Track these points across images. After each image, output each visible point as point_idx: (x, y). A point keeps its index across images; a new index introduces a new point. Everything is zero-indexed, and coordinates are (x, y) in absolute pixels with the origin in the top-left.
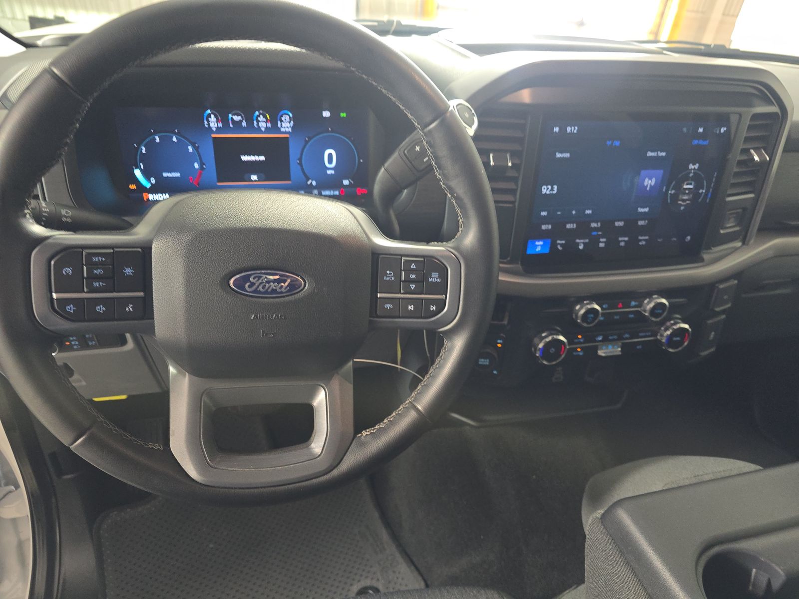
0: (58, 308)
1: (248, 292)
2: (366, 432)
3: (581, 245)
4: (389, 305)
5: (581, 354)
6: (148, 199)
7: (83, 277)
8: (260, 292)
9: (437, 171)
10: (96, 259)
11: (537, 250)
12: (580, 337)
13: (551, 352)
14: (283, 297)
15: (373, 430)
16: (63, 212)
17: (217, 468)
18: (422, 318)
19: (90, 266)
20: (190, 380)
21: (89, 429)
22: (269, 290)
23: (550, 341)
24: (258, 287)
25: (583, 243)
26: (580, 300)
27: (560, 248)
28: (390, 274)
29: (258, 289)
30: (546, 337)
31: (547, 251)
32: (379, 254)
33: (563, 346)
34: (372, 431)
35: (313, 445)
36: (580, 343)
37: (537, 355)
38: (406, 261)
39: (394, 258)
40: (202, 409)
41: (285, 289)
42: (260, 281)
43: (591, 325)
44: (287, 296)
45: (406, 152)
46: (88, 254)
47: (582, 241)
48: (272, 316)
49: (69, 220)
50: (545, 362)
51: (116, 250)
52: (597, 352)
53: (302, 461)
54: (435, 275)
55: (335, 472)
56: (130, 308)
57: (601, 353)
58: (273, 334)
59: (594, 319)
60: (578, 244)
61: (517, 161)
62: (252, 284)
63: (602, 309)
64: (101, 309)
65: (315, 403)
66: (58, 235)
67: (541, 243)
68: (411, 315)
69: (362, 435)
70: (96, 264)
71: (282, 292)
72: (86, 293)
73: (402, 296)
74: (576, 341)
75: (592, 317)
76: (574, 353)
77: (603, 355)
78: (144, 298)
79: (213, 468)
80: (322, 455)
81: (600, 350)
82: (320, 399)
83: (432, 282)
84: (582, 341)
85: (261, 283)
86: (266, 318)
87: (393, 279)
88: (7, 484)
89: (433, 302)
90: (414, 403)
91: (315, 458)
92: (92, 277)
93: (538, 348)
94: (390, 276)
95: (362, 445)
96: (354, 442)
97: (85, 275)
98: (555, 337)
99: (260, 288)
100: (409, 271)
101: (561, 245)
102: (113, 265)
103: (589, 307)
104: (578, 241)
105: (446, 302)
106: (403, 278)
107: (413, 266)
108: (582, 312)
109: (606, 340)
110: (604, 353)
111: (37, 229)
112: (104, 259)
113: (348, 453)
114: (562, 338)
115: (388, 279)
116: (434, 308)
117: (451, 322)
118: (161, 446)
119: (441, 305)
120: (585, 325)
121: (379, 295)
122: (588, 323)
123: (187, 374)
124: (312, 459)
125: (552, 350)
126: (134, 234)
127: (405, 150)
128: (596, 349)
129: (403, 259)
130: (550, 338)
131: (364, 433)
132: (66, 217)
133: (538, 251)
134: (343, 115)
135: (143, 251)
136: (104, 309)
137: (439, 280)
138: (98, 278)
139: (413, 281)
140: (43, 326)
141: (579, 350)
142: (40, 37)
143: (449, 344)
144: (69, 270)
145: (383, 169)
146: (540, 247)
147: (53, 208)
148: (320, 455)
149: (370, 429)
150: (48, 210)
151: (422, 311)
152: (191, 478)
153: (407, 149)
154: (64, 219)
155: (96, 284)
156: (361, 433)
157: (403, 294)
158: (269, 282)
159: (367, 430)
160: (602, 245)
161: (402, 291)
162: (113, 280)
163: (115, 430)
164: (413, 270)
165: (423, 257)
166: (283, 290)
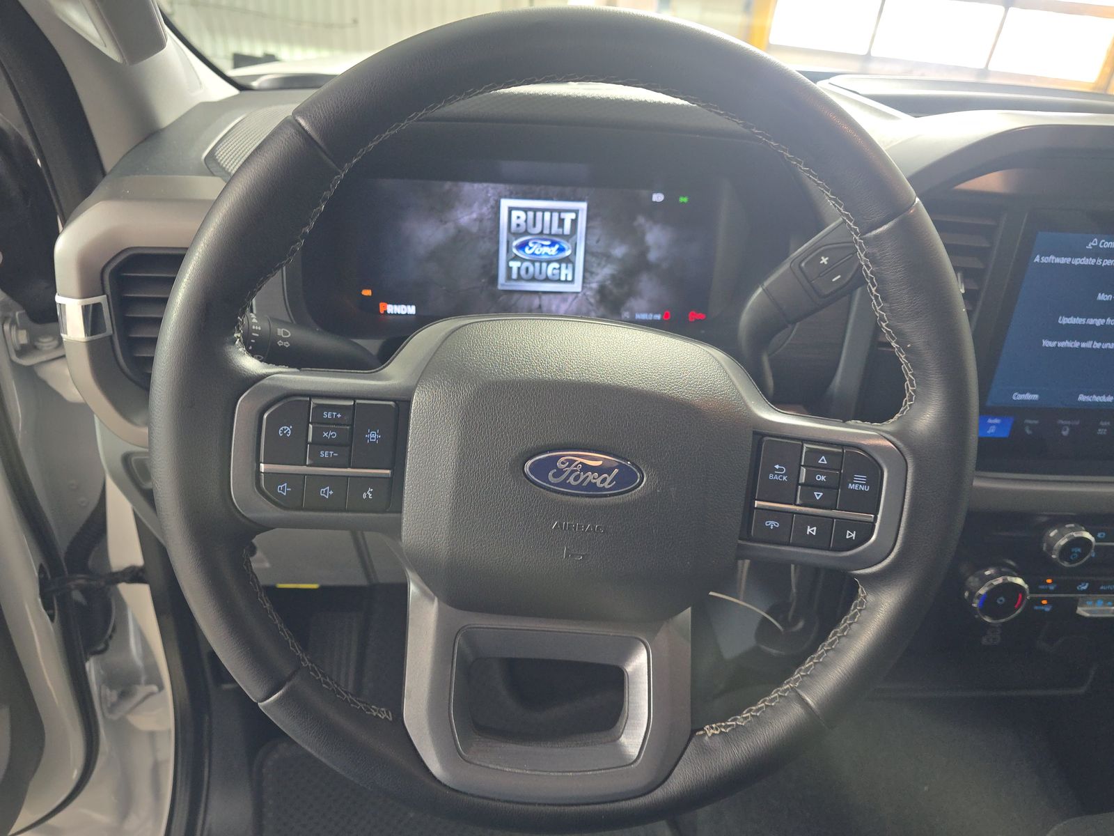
0: (265, 487)
1: (550, 483)
2: (712, 728)
3: (1065, 430)
4: (773, 523)
5: (1047, 609)
6: (386, 312)
7: (307, 443)
8: (570, 486)
9: (879, 304)
10: (327, 415)
11: (989, 432)
12: (1049, 581)
13: (999, 602)
14: (605, 496)
15: (724, 727)
16: (280, 332)
17: (473, 763)
18: (828, 549)
19: (317, 426)
20: (440, 610)
21: (289, 679)
22: (585, 484)
23: (999, 586)
24: (568, 477)
25: (1071, 426)
26: (1059, 521)
27: (1028, 431)
28: (781, 470)
29: (568, 482)
30: (991, 577)
31: (1004, 434)
32: (764, 435)
33: (1020, 595)
34: (723, 730)
35: (623, 739)
36: (1048, 591)
37: (975, 605)
38: (810, 451)
39: (789, 442)
40: (455, 660)
41: (609, 484)
42: (572, 468)
43: (1073, 565)
44: (611, 495)
45: (803, 265)
46: (318, 406)
47: (1069, 423)
48: (585, 527)
49: (287, 344)
50: (987, 619)
51: (358, 401)
52: (1076, 609)
53: (606, 766)
54: (859, 478)
55: (659, 794)
56: (368, 494)
57: (1081, 611)
58: (583, 556)
59: (1081, 556)
60: (1061, 427)
61: (974, 287)
62: (560, 472)
63: (1097, 540)
64: (326, 492)
65: (629, 669)
66: (277, 373)
67: (997, 421)
68: (810, 543)
69: (706, 734)
70: (327, 422)
71: (603, 489)
72: (308, 466)
73: (798, 508)
74: (1042, 587)
75: (1078, 553)
76: (1036, 608)
77: (1087, 615)
78: (390, 480)
79: (466, 761)
80: (639, 761)
81: (1081, 606)
82: (639, 664)
83: (853, 490)
84: (1052, 588)
85: (573, 472)
86: (575, 529)
87: (784, 478)
88: (149, 682)
89: (853, 525)
90: (799, 691)
91: (627, 765)
92: (320, 443)
93: (977, 594)
94: (779, 473)
95: (705, 751)
96: (691, 744)
97: (310, 439)
98: (1010, 579)
99: (571, 480)
100: (813, 467)
101: (1032, 427)
102: (352, 425)
103: (1075, 535)
104: (1062, 422)
105: (874, 526)
106: (803, 479)
107: (823, 460)
108: (1063, 542)
109: (1094, 590)
110: (1086, 611)
111: (250, 364)
112: (339, 416)
113: (681, 763)
114: (1019, 581)
115: (776, 477)
116: (853, 535)
117: (880, 562)
118: (390, 714)
119: (866, 530)
120: (1066, 564)
121: (757, 503)
122: (1071, 562)
123: (436, 599)
124: (623, 766)
125: (1001, 600)
126: (387, 379)
127: (801, 262)
128: (1074, 604)
129: (806, 446)
130: (1000, 580)
131: (710, 731)
132: (284, 340)
133: (991, 433)
134: (684, 200)
135: (397, 405)
136: (331, 492)
137: (866, 488)
138: (328, 444)
139: (819, 486)
140: (240, 512)
141: (1044, 602)
142: (255, 77)
143: (870, 598)
144: (287, 430)
145: (760, 290)
146: (994, 427)
147: (266, 325)
148: (635, 761)
149: (719, 724)
150: (260, 329)
151: (832, 536)
152: (431, 773)
153: (806, 261)
154: (280, 343)
155: (324, 454)
156: (702, 729)
157: (798, 505)
158: (586, 468)
159: (714, 726)
160: (1101, 431)
161: (798, 502)
162: (350, 450)
163: (326, 683)
164: (822, 467)
165: (841, 445)
166: (606, 485)
